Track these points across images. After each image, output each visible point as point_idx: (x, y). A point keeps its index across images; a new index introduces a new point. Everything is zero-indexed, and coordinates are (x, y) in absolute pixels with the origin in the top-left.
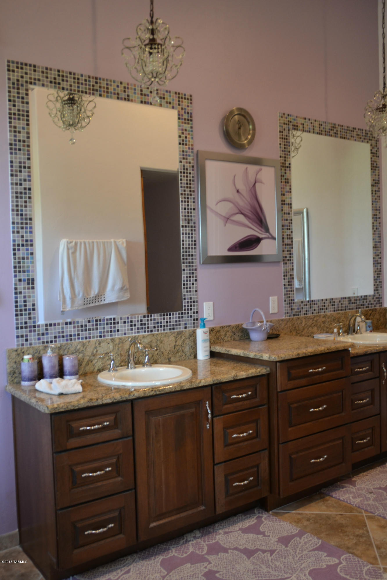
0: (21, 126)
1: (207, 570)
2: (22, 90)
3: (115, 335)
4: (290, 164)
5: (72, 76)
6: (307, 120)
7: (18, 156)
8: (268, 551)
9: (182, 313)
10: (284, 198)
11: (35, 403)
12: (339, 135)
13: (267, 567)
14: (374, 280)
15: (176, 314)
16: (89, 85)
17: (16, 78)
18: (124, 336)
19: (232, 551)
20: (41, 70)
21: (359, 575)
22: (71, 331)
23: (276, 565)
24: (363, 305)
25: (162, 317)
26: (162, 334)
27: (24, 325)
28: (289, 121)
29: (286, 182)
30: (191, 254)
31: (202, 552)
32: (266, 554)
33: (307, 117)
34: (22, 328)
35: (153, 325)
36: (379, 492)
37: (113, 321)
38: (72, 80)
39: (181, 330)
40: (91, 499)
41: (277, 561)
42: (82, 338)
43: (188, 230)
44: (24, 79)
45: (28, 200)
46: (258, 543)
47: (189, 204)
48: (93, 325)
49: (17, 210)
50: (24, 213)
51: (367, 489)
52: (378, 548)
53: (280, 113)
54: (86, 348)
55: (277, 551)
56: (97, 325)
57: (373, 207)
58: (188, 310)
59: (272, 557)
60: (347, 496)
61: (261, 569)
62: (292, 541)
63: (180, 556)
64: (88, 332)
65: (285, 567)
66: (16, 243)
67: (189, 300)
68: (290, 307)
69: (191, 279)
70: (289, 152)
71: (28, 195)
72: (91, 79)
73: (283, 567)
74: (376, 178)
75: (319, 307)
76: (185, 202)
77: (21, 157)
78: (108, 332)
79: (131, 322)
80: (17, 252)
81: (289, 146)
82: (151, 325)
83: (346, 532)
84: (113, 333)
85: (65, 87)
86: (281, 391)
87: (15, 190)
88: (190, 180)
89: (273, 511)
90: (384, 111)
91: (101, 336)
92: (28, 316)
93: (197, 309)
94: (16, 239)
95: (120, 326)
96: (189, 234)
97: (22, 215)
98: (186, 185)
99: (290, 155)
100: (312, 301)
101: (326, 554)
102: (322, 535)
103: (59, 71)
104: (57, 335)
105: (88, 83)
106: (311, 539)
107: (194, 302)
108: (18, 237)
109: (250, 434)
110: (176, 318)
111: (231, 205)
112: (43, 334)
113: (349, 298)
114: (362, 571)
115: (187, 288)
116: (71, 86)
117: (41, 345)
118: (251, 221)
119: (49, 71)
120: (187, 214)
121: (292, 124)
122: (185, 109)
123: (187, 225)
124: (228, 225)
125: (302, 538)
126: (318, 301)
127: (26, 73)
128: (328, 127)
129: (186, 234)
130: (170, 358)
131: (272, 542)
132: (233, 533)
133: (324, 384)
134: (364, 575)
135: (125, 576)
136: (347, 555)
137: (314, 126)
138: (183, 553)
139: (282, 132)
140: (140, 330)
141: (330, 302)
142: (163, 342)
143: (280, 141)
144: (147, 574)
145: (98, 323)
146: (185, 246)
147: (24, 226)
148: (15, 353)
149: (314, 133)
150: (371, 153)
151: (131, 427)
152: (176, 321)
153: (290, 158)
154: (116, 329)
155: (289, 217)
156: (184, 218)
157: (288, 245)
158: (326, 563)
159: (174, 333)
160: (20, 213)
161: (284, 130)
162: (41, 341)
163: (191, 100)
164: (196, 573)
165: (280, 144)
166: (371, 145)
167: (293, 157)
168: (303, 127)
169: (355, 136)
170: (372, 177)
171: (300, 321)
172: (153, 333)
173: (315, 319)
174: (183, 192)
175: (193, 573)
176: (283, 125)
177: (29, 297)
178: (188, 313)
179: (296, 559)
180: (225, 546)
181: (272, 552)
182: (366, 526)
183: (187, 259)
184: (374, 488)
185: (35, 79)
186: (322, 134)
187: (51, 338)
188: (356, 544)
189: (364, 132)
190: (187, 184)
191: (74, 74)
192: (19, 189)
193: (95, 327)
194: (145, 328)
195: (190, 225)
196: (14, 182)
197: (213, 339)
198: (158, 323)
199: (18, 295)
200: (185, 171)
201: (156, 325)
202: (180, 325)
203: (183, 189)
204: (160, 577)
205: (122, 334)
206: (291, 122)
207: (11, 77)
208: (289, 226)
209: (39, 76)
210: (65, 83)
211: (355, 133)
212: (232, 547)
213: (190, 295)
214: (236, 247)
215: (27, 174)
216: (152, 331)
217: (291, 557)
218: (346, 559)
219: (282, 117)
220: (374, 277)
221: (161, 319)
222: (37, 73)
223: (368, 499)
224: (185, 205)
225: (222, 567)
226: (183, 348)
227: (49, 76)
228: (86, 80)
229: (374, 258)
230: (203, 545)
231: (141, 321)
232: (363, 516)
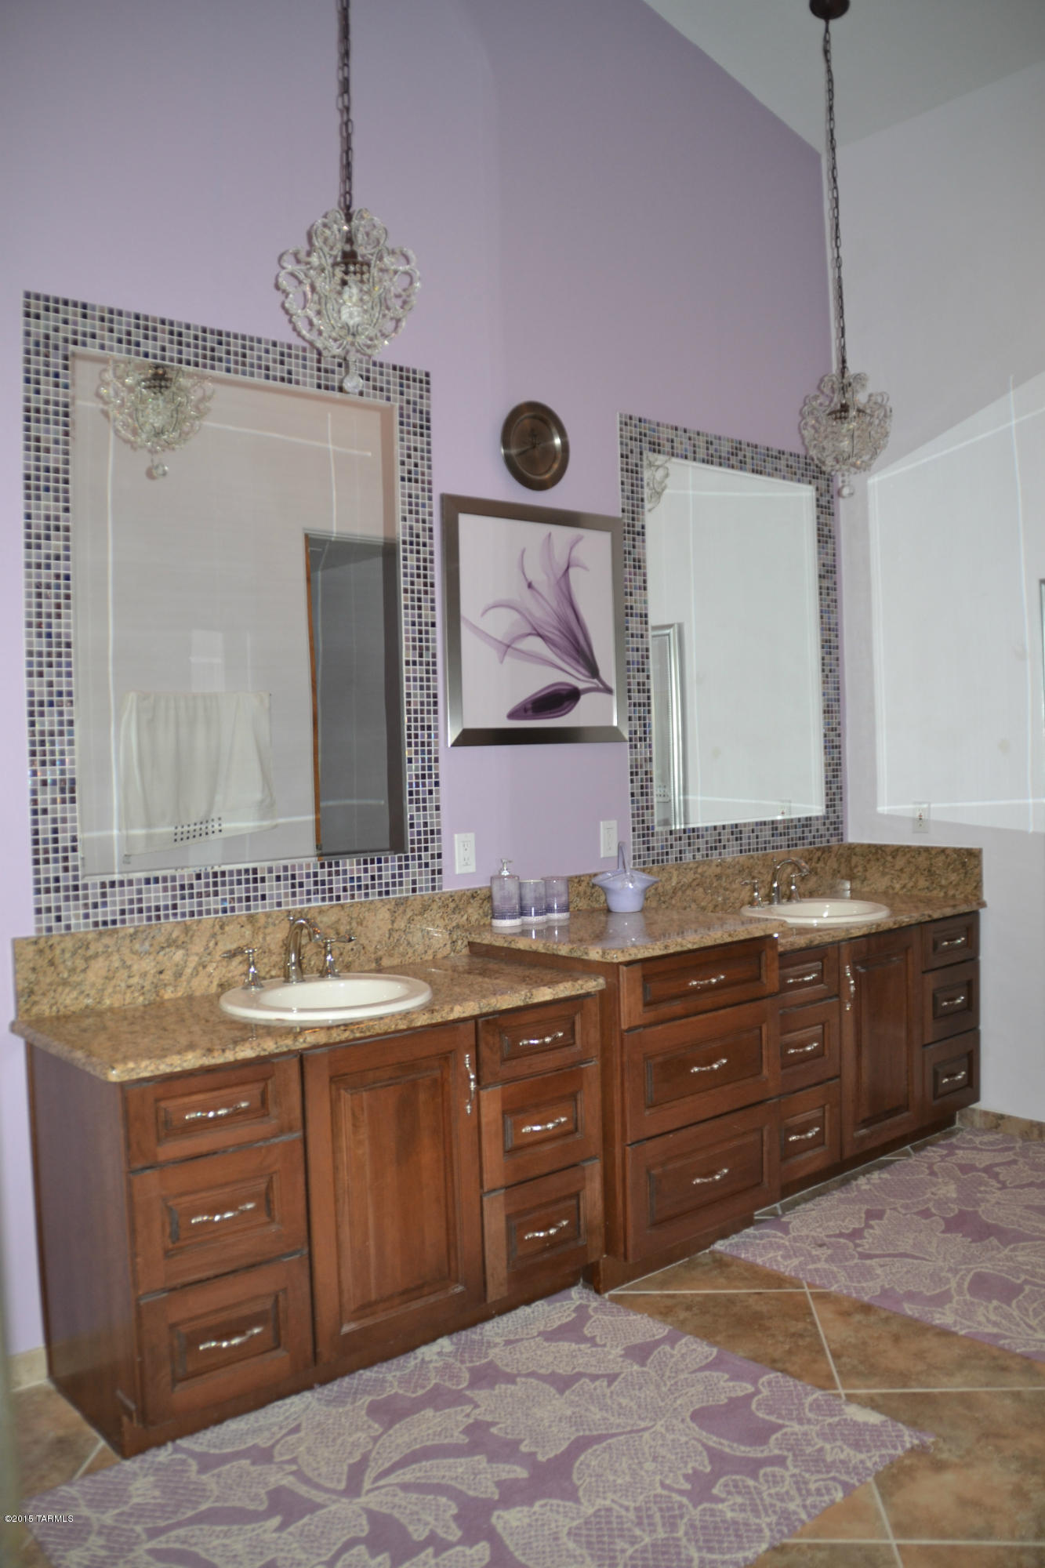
0: (52, 436)
1: (471, 1421)
2: (56, 357)
3: (256, 907)
4: (643, 527)
5: (167, 327)
6: (680, 433)
7: (43, 503)
8: (603, 1376)
9: (407, 859)
10: (630, 601)
11: (83, 1060)
12: (749, 466)
13: (601, 1410)
14: (827, 783)
15: (393, 861)
16: (204, 348)
17: (42, 331)
18: (276, 909)
19: (523, 1379)
20: (97, 314)
21: (795, 1413)
22: (157, 899)
23: (620, 1404)
24: (803, 838)
25: (362, 866)
26: (361, 903)
27: (52, 885)
28: (640, 434)
29: (635, 567)
30: (426, 724)
31: (458, 1385)
32: (597, 1383)
33: (681, 425)
34: (48, 891)
35: (342, 885)
36: (839, 1243)
37: (251, 876)
38: (167, 336)
39: (405, 895)
40: (211, 1273)
41: (624, 1396)
42: (183, 915)
43: (420, 671)
44: (61, 334)
45: (62, 601)
46: (581, 1361)
47: (423, 612)
48: (207, 885)
49: (39, 625)
50: (54, 630)
51: (813, 1237)
52: (836, 1356)
53: (621, 416)
54: (192, 936)
55: (622, 1376)
56: (215, 884)
57: (822, 623)
58: (420, 849)
59: (613, 1388)
60: (771, 1255)
61: (588, 1414)
62: (656, 1352)
63: (409, 1394)
64: (195, 900)
65: (639, 1406)
66: (36, 699)
67: (422, 829)
68: (644, 843)
69: (427, 781)
70: (642, 500)
71: (63, 591)
72: (208, 335)
73: (635, 1407)
74: (829, 560)
75: (707, 842)
76: (413, 608)
77: (48, 504)
78: (240, 900)
79: (293, 877)
80: (37, 718)
81: (642, 487)
82: (338, 884)
83: (769, 1329)
84: (252, 903)
85: (150, 351)
86: (630, 1030)
87: (34, 580)
88: (425, 560)
89: (612, 1292)
90: (845, 418)
91: (225, 911)
92: (61, 865)
93: (439, 847)
94: (36, 689)
95: (269, 887)
96: (421, 679)
97: (49, 635)
98: (415, 571)
99: (643, 507)
100: (693, 830)
101: (726, 1376)
102: (718, 1338)
103: (137, 317)
104: (127, 907)
105: (200, 343)
106: (694, 1346)
107: (432, 832)
108: (40, 685)
109: (560, 1124)
110: (393, 867)
111: (515, 616)
112: (95, 906)
113: (773, 822)
114: (802, 1404)
115: (417, 801)
116: (163, 349)
117: (91, 928)
118: (558, 651)
119: (115, 317)
120: (417, 636)
121: (648, 439)
122: (415, 403)
123: (417, 659)
124: (507, 659)
125: (677, 1347)
126: (707, 829)
127: (66, 322)
128: (725, 449)
129: (415, 679)
130: (381, 959)
131: (611, 1357)
132: (526, 1343)
133: (722, 1012)
134: (807, 1410)
135: (288, 1438)
136: (772, 1375)
137: (694, 446)
138: (416, 1387)
139: (627, 457)
140: (312, 896)
141: (732, 833)
142: (365, 923)
143: (622, 476)
144: (339, 1434)
145: (219, 879)
146: (412, 707)
147: (54, 659)
148: (32, 948)
149: (695, 459)
150: (818, 506)
151: (298, 1112)
152: (393, 876)
153: (643, 514)
154: (259, 893)
155: (642, 643)
156: (411, 643)
157: (640, 705)
158: (728, 1395)
159: (389, 901)
160: (44, 630)
161: (632, 452)
162: (91, 920)
163: (428, 383)
164: (446, 1429)
165: (623, 483)
166: (817, 489)
167: (650, 510)
168: (672, 448)
169: (783, 468)
170: (819, 559)
171: (666, 875)
172: (342, 902)
173: (700, 870)
174: (409, 587)
175: (439, 1429)
176: (629, 441)
177: (64, 820)
178: (420, 858)
179: (664, 1389)
180: (508, 1370)
181: (612, 1378)
182: (811, 1314)
183: (416, 736)
184: (828, 1236)
185: (84, 335)
186: (712, 463)
187: (113, 913)
188: (790, 1352)
189: (802, 460)
190: (418, 568)
191: (172, 324)
192: (46, 577)
193: (211, 889)
194: (323, 892)
195: (424, 659)
196: (34, 560)
197: (476, 916)
198: (352, 879)
199: (40, 817)
200: (414, 539)
201: (348, 885)
202: (401, 883)
203: (409, 579)
204: (368, 1439)
205: (271, 905)
206: (645, 435)
207: (33, 329)
208: (643, 664)
209: (93, 327)
210: (150, 342)
211: (783, 462)
212: (524, 1372)
213: (425, 817)
214: (526, 710)
215: (61, 543)
216: (338, 898)
217: (652, 1387)
218: (769, 1383)
219: (626, 424)
220: (827, 777)
221: (359, 871)
222: (88, 321)
223: (815, 1259)
224: (413, 616)
225: (503, 1414)
226: (410, 937)
227: (115, 326)
228: (196, 338)
229: (825, 736)
230: (460, 1369)
231: (316, 875)
232: (804, 1294)
